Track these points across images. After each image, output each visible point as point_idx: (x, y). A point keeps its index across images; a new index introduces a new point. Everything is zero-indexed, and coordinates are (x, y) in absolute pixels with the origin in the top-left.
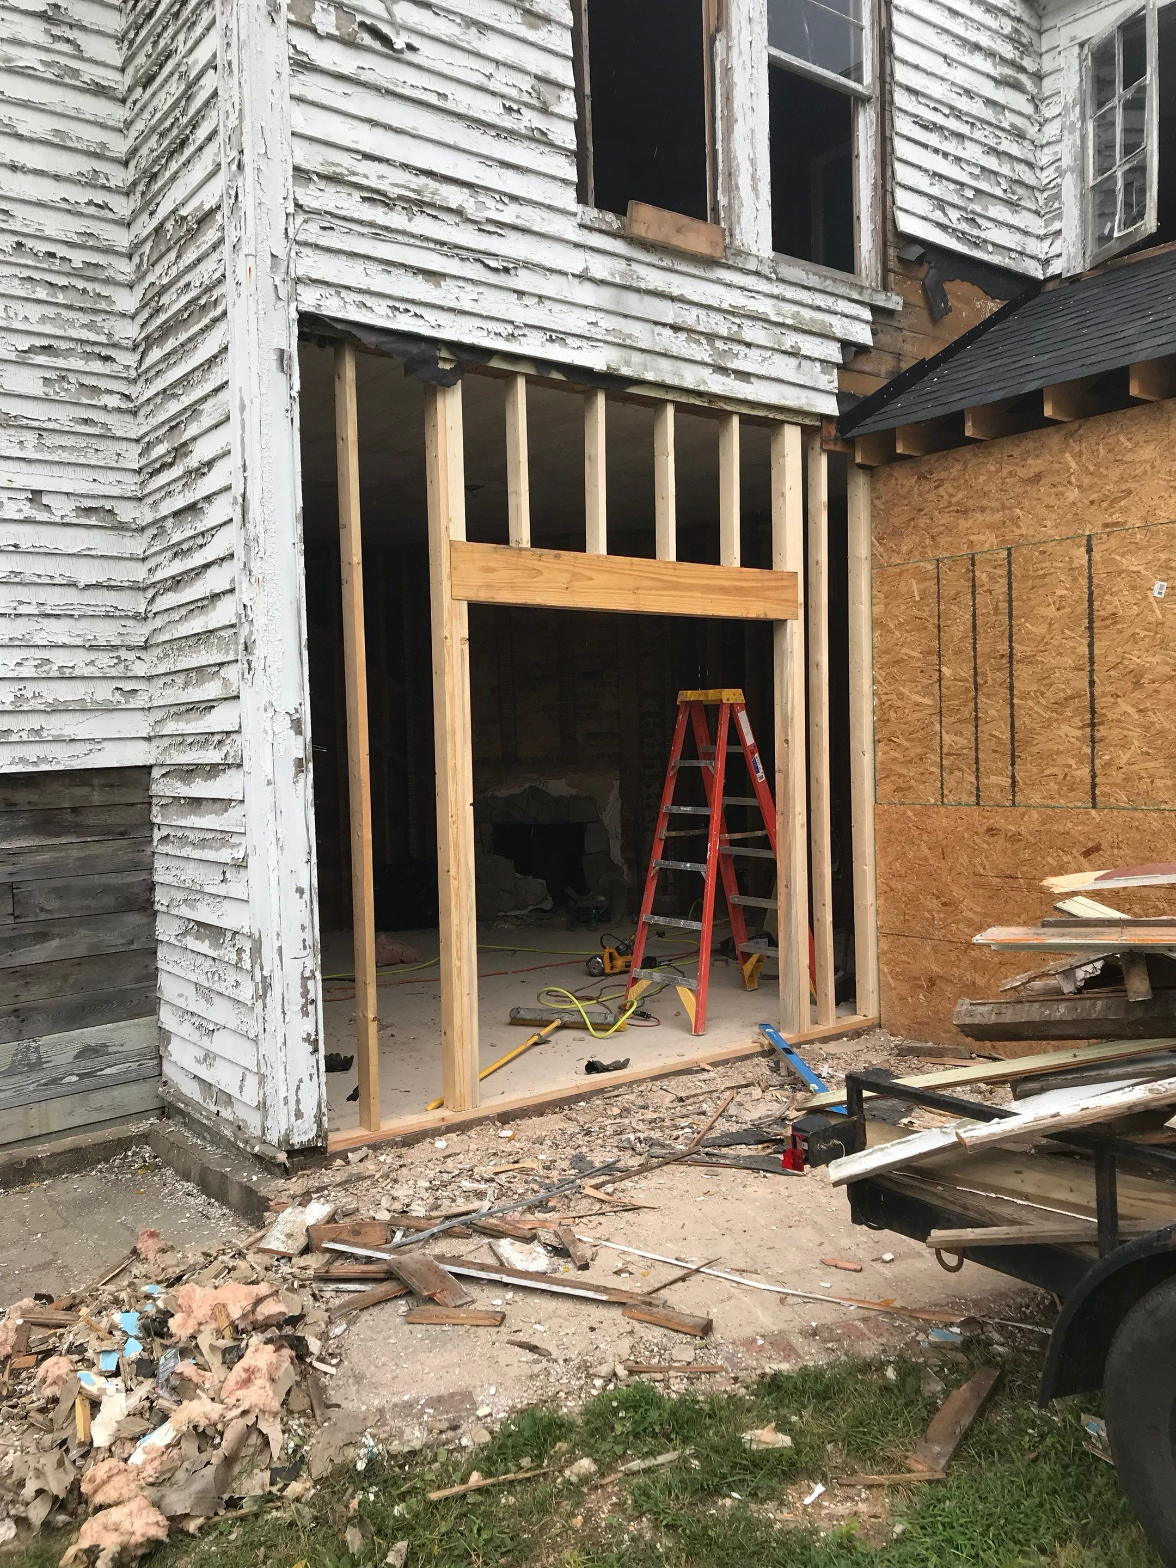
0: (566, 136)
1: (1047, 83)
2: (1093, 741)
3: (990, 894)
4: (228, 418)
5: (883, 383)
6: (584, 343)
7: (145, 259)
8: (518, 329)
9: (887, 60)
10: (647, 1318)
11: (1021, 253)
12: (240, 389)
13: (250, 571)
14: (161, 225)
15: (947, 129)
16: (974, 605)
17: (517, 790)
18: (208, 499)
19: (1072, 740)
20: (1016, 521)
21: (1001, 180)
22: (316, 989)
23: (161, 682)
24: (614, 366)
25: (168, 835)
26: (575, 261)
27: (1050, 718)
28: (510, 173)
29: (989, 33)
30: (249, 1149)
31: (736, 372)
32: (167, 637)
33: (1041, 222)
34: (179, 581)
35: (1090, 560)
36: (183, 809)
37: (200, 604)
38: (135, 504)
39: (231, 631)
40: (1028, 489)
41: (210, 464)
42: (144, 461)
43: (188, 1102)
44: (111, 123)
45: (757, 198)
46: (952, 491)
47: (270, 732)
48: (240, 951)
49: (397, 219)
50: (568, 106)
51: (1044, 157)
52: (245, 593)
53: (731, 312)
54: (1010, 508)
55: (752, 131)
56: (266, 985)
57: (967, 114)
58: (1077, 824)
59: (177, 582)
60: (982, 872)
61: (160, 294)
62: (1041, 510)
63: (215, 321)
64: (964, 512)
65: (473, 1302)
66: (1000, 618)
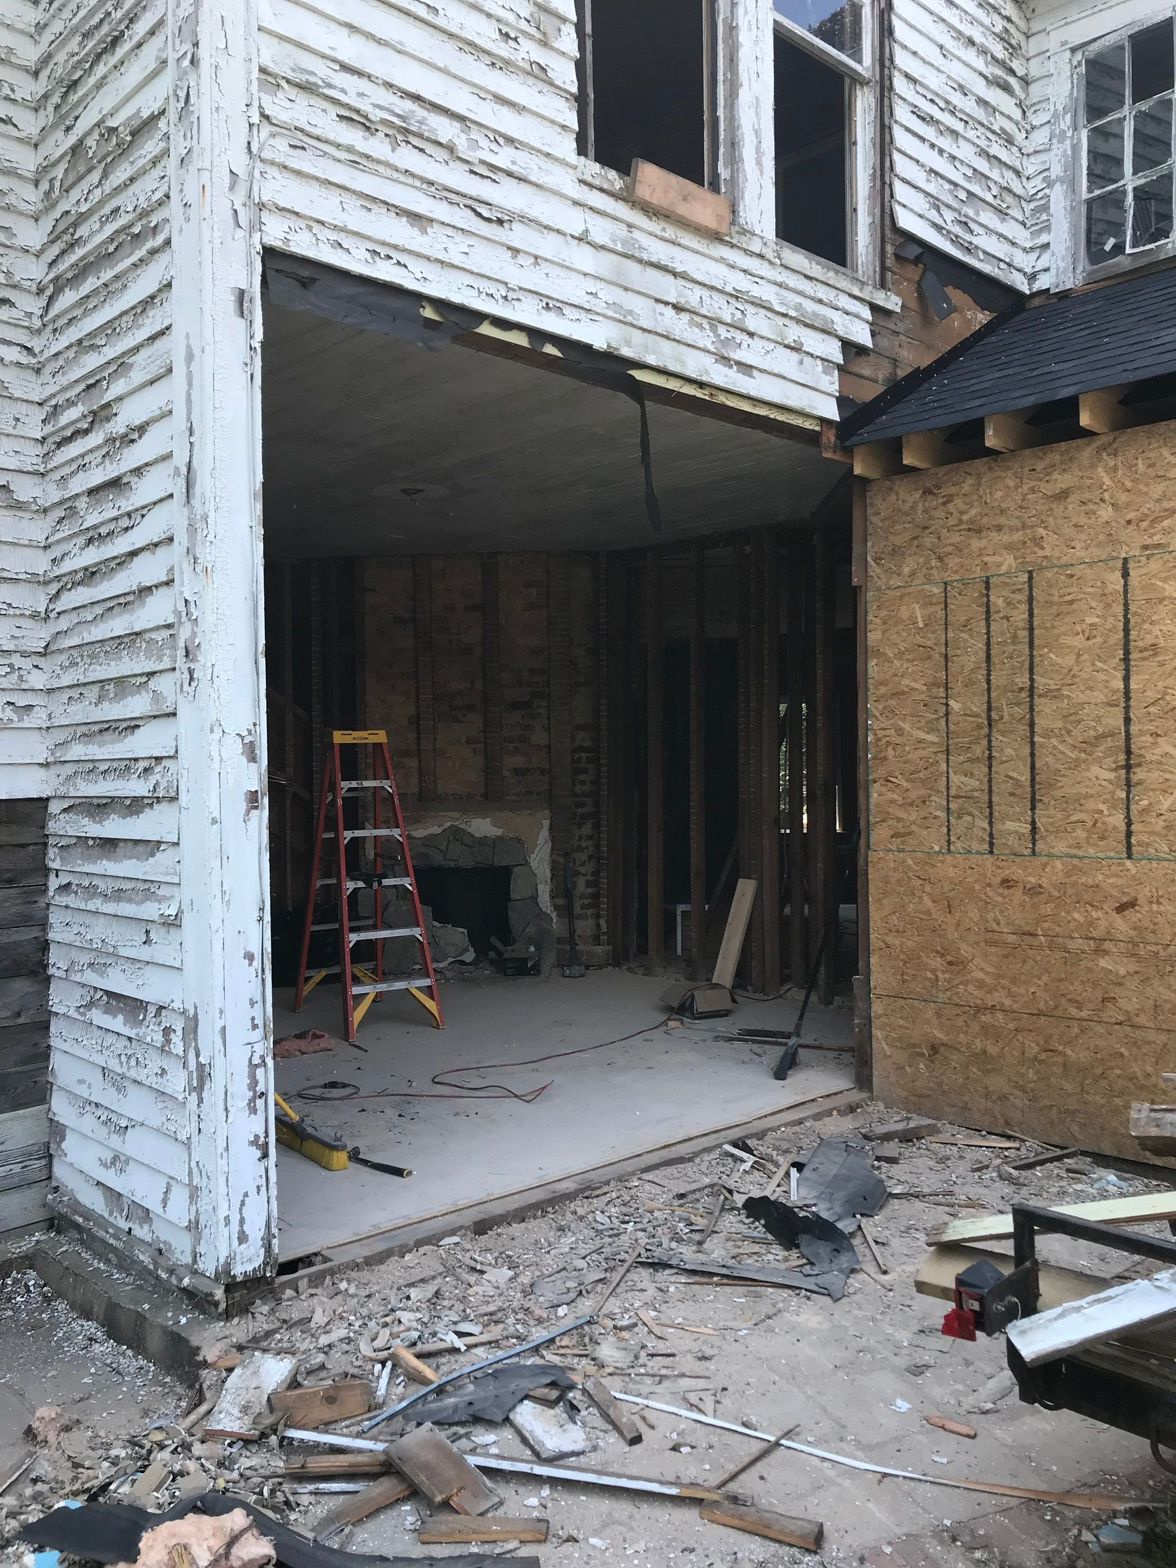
0: (567, 76)
1: (1033, 88)
2: (1128, 784)
3: (1005, 952)
4: (170, 370)
5: (879, 389)
6: (583, 316)
7: (57, 184)
8: (511, 293)
9: (887, 43)
10: (736, 1522)
11: (1009, 265)
12: (187, 336)
13: (195, 559)
14: (81, 141)
15: (942, 124)
16: (988, 633)
17: (437, 830)
18: (138, 471)
19: (1104, 783)
20: (1038, 542)
21: (992, 185)
22: (267, 1079)
23: (65, 696)
24: (614, 344)
25: (69, 884)
26: (575, 221)
27: (1077, 759)
28: (505, 111)
29: (982, 29)
30: (174, 1281)
31: (739, 364)
32: (75, 641)
33: (1026, 234)
34: (93, 573)
35: (1126, 585)
36: (91, 852)
37: (122, 600)
38: (36, 479)
39: (166, 633)
40: (1054, 506)
41: (142, 429)
42: (49, 429)
43: (88, 1214)
44: (19, 26)
45: (762, 174)
46: (963, 507)
47: (217, 758)
48: (167, 1031)
49: (378, 147)
50: (568, 42)
51: (1031, 167)
52: (187, 586)
53: (736, 296)
54: (1032, 527)
55: (757, 98)
56: (203, 1075)
57: (961, 111)
58: (1108, 876)
59: (90, 575)
60: (995, 927)
61: (75, 225)
62: (1068, 531)
63: (153, 252)
64: (976, 530)
65: (501, 1503)
66: (1019, 647)
